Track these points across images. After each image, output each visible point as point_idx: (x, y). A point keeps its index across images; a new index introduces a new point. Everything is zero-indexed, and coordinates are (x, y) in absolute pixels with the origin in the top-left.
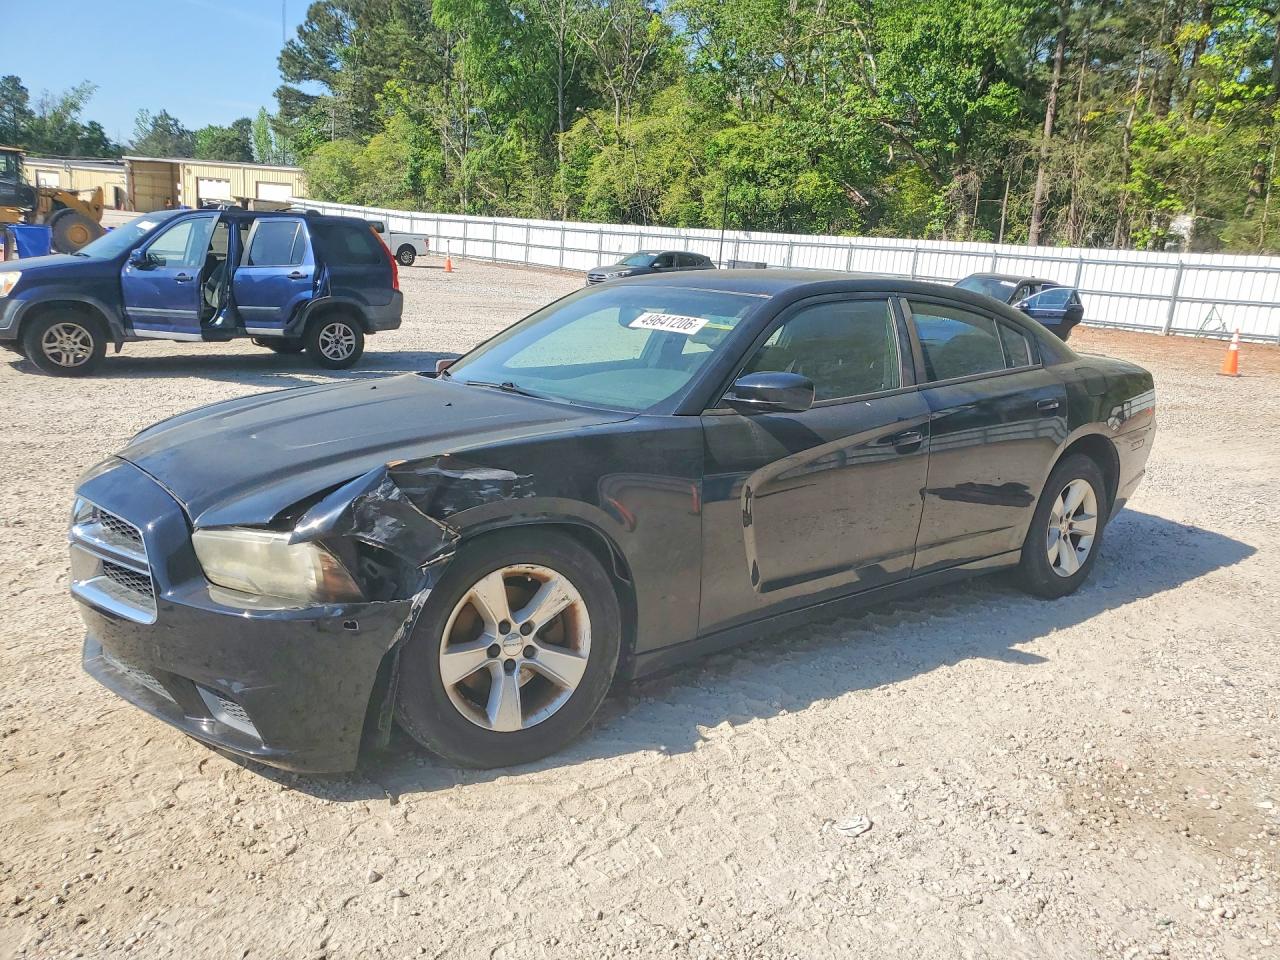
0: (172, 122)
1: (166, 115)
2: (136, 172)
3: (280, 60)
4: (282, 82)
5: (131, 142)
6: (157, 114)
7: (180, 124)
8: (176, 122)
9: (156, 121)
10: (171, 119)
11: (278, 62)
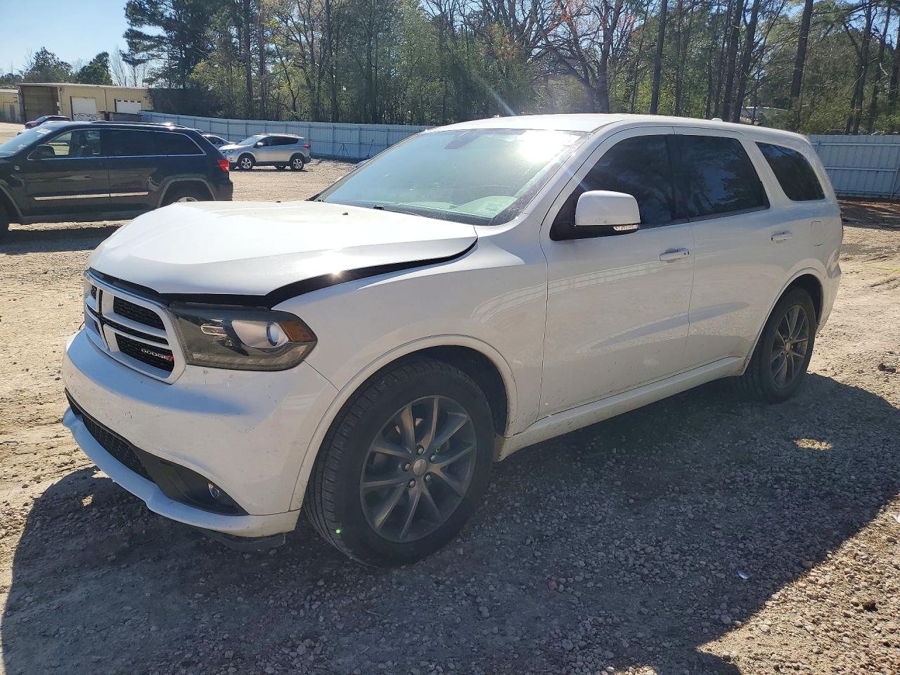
0: (50, 56)
1: (45, 51)
2: (26, 93)
3: (126, 9)
4: (129, 27)
5: (21, 72)
6: (39, 51)
7: (56, 57)
8: (53, 55)
9: (39, 55)
10: (48, 54)
11: (125, 11)
